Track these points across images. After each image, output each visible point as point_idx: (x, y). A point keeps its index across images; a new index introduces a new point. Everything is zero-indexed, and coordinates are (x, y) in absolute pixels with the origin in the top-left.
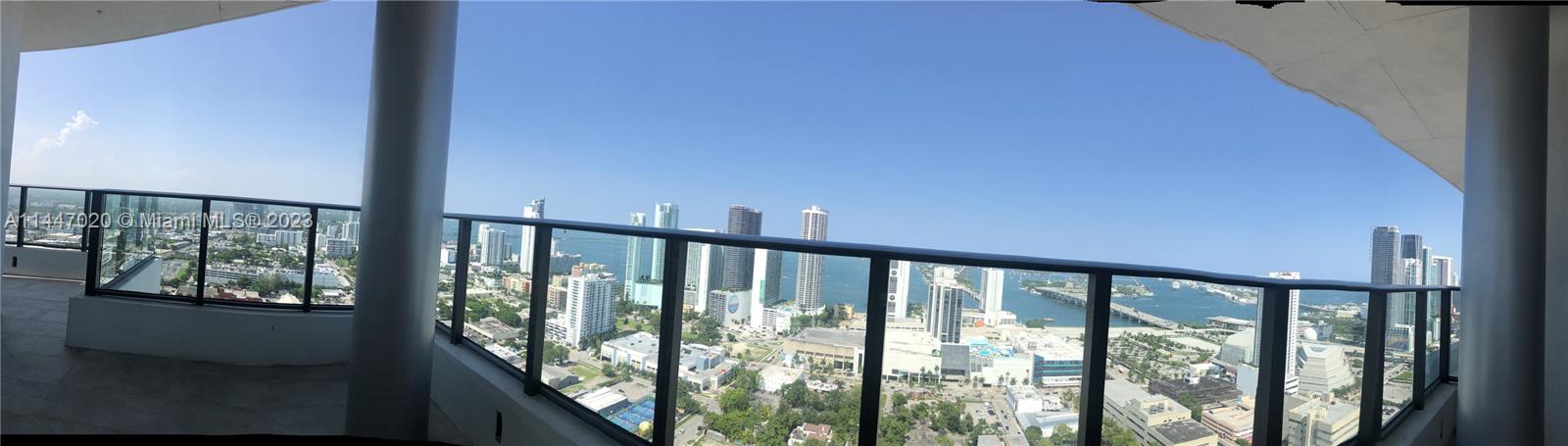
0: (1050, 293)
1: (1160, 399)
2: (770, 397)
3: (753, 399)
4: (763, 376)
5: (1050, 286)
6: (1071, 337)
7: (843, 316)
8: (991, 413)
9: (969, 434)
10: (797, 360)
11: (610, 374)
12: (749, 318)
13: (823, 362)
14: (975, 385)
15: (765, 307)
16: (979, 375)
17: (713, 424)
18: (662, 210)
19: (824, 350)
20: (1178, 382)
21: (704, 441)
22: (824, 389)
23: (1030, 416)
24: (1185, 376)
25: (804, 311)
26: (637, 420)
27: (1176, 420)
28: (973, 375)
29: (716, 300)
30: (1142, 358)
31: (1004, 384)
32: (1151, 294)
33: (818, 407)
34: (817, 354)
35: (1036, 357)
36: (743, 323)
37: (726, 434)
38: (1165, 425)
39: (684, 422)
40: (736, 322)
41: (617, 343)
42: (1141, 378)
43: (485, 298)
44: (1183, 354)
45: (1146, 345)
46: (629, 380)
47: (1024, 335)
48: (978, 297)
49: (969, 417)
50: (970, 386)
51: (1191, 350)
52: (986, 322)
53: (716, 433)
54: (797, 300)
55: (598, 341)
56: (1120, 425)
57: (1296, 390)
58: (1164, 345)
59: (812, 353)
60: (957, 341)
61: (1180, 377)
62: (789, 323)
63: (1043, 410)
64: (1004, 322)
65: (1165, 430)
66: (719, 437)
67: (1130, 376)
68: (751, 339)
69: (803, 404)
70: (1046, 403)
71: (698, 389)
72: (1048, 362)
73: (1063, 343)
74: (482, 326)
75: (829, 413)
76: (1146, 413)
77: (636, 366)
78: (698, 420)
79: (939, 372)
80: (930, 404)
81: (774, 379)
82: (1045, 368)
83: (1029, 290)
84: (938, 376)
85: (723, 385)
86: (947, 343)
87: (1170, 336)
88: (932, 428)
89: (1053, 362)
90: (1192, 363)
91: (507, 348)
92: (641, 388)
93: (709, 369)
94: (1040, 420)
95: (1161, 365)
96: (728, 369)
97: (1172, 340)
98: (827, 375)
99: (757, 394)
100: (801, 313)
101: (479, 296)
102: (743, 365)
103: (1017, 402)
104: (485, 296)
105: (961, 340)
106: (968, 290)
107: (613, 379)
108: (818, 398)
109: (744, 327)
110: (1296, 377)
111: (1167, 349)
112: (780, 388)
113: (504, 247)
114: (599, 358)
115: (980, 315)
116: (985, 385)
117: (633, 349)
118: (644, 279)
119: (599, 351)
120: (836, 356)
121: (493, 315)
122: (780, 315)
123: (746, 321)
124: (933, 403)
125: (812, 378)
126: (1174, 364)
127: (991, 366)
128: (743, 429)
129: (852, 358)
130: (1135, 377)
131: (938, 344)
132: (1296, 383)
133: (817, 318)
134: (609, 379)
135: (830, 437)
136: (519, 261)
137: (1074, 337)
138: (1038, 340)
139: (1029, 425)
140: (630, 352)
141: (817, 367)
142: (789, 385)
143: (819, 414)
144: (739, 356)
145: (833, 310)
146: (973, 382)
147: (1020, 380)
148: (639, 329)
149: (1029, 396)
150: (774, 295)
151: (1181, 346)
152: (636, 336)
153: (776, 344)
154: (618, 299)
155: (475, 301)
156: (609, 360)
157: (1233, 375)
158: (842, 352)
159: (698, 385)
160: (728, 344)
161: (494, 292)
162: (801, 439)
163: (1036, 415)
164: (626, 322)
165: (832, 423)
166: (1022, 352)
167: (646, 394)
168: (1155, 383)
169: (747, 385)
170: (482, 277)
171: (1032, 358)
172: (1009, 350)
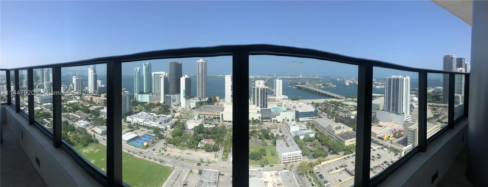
0: (300, 87)
1: (339, 124)
2: (190, 131)
3: (184, 132)
4: (187, 124)
5: (300, 84)
6: (309, 103)
7: (215, 101)
8: (281, 132)
9: (273, 140)
10: (199, 117)
11: (131, 128)
12: (180, 104)
13: (209, 117)
14: (274, 123)
15: (186, 99)
16: (275, 119)
17: (169, 142)
18: (145, 65)
19: (209, 113)
20: (346, 118)
21: (166, 147)
22: (210, 127)
23: (295, 132)
24: (349, 116)
25: (201, 100)
26: (143, 142)
27: (346, 132)
28: (273, 119)
29: (167, 98)
30: (332, 110)
31: (285, 121)
32: (335, 86)
33: (208, 133)
34: (207, 115)
35: (296, 111)
36: (178, 106)
37: (174, 144)
38: (342, 133)
39: (159, 141)
40: (176, 106)
41: (133, 116)
42: (332, 117)
43: (76, 104)
44: (348, 108)
45: (334, 105)
46: (138, 129)
47: (291, 103)
48: (273, 91)
49: (272, 134)
50: (272, 123)
51: (351, 106)
52: (277, 100)
53: (171, 145)
54: (198, 96)
55: (125, 116)
56: (325, 134)
57: (410, 120)
58: (340, 105)
59: (205, 115)
60: (266, 107)
61: (347, 116)
62: (195, 104)
63: (300, 130)
64: (284, 99)
65: (341, 135)
66: (172, 146)
67: (328, 116)
68: (182, 111)
69: (203, 132)
70: (301, 127)
71: (163, 130)
72: (301, 113)
73: (306, 105)
74: (76, 114)
75: (213, 135)
76: (334, 129)
77: (141, 124)
78: (164, 141)
79: (260, 119)
80: (258, 130)
81: (191, 125)
82: (299, 115)
83: (292, 86)
84: (260, 120)
85: (172, 128)
86: (263, 108)
87: (342, 102)
88: (259, 139)
89: (302, 112)
90: (351, 111)
91: (86, 121)
92: (143, 131)
93: (166, 123)
94: (299, 133)
95: (340, 112)
96: (173, 122)
97: (343, 103)
98: (211, 122)
99: (185, 130)
100: (199, 101)
101: (74, 103)
102: (179, 120)
103: (290, 128)
104: (76, 103)
105: (268, 107)
106: (270, 88)
107: (133, 129)
108: (208, 130)
109: (179, 107)
110: (410, 115)
111: (341, 106)
112: (193, 128)
113: (82, 84)
114: (126, 122)
115: (274, 97)
116: (278, 122)
117: (140, 118)
118: (141, 93)
119: (126, 119)
120: (214, 115)
121: (80, 110)
122: (192, 102)
123: (179, 104)
124: (259, 130)
125: (206, 123)
126: (344, 112)
127: (280, 115)
128: (181, 142)
129: (220, 115)
130: (330, 117)
131: (259, 109)
132: (410, 117)
133: (206, 102)
134: (131, 129)
135: (213, 143)
136: (88, 89)
137: (310, 103)
138: (296, 105)
139: (295, 135)
140: (138, 119)
141: (207, 119)
142: (197, 126)
143: (209, 136)
144: (178, 117)
145: (212, 99)
146: (273, 121)
147: (290, 120)
148: (141, 111)
149: (294, 125)
150: (189, 95)
151: (347, 105)
152: (140, 113)
153: (191, 112)
154: (132, 100)
155: (73, 105)
156: (130, 122)
157: (375, 114)
158: (216, 114)
159: (163, 129)
160: (173, 114)
161: (80, 101)
162: (203, 144)
163: (297, 132)
164: (136, 109)
165: (214, 138)
166: (291, 109)
167: (145, 133)
168: (338, 118)
169: (181, 127)
170: (75, 96)
171: (294, 112)
172: (286, 109)
